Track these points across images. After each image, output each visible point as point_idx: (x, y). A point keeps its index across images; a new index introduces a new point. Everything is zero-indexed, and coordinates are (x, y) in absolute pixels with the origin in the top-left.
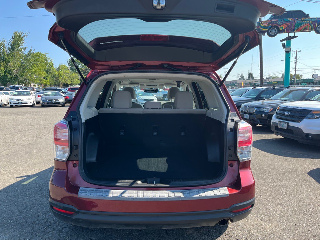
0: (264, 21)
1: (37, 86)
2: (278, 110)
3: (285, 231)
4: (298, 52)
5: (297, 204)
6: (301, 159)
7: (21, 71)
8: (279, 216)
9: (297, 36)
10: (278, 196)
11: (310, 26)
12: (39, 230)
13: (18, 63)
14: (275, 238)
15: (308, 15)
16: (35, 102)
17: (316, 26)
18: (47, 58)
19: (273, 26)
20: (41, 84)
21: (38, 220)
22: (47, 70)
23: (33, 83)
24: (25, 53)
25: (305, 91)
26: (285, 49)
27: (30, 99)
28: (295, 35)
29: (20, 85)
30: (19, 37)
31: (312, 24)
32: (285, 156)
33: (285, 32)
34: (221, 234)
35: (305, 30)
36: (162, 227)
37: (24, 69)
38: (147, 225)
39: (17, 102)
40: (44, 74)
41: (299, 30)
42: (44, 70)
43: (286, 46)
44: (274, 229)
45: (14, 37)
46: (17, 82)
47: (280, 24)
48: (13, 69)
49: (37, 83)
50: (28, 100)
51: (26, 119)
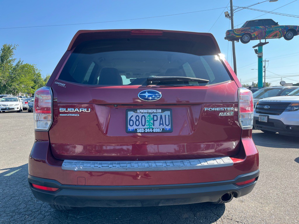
0: (237, 29)
1: (25, 96)
2: (257, 105)
3: (285, 212)
4: (266, 62)
5: (291, 187)
6: (284, 149)
7: (10, 82)
8: (276, 199)
9: (268, 43)
10: (271, 181)
11: (279, 33)
12: (18, 218)
13: (7, 74)
14: (277, 219)
15: (277, 23)
16: (22, 109)
17: (285, 33)
18: (34, 69)
19: (245, 34)
20: (28, 93)
21: (17, 209)
22: (35, 80)
23: (21, 92)
24: (14, 64)
25: (280, 89)
26: (257, 54)
27: (17, 105)
28: (267, 42)
29: (9, 94)
30: (9, 49)
31: (281, 31)
32: (268, 147)
33: (257, 39)
34: (220, 217)
35: (275, 36)
36: (159, 203)
37: (12, 79)
38: (142, 201)
39: (4, 107)
40: (32, 84)
41: (269, 37)
42: (32, 80)
43: (259, 51)
44: (273, 210)
45: (4, 49)
46: (6, 92)
47: (253, 31)
48: (2, 80)
49: (24, 92)
50: (15, 105)
51: (12, 121)
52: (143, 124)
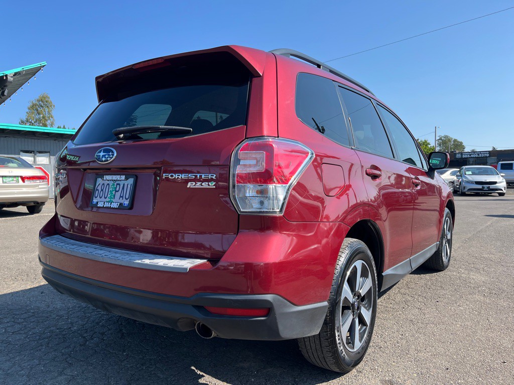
52: (106, 196)
